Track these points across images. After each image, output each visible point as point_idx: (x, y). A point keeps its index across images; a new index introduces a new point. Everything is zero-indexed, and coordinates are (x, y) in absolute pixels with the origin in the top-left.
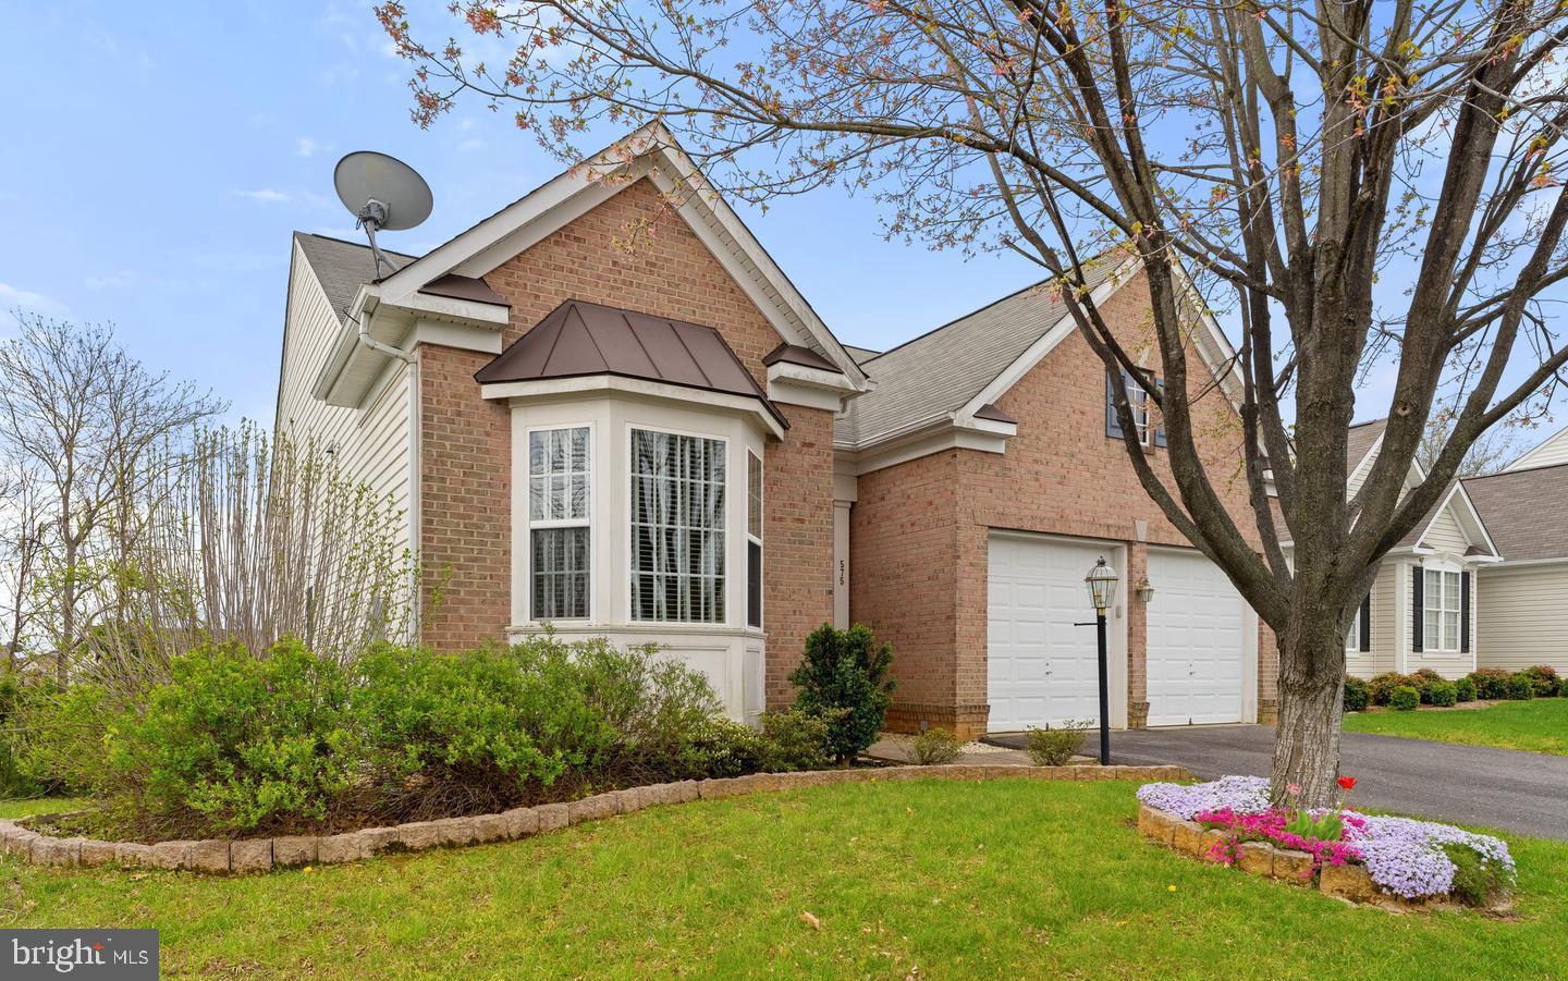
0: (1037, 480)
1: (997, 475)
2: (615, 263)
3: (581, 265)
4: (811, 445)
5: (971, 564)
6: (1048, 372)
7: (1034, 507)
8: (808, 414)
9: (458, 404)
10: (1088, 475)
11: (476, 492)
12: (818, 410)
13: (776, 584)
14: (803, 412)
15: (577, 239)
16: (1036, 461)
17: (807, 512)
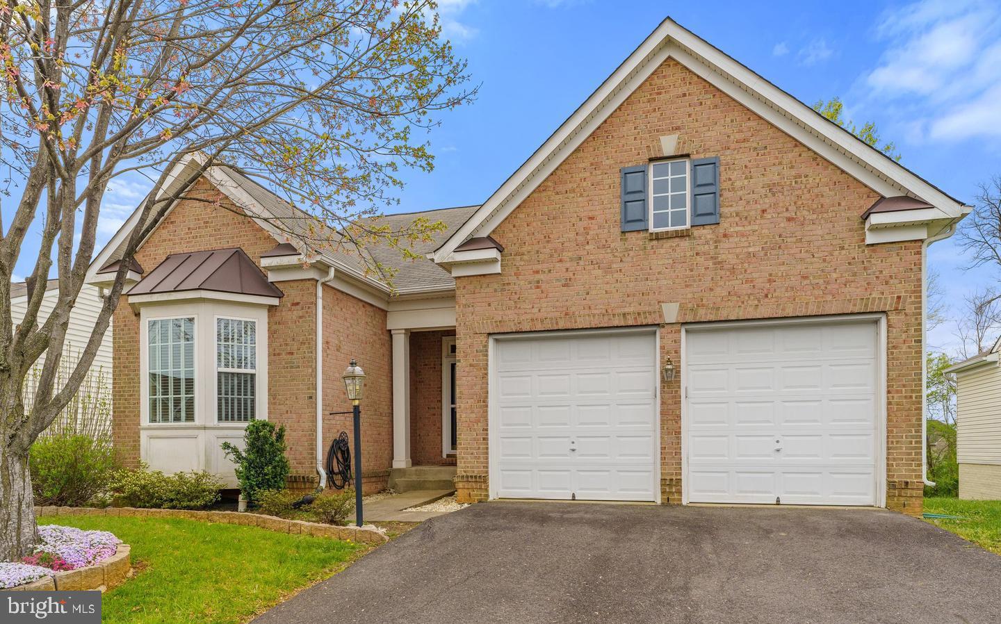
0: (538, 287)
1: (496, 291)
2: (189, 229)
3: (174, 235)
4: (298, 304)
5: (471, 365)
6: (550, 193)
7: (536, 310)
8: (295, 285)
9: (125, 321)
10: (599, 272)
11: (132, 362)
12: (302, 280)
13: (275, 395)
14: (292, 284)
15: (172, 223)
16: (537, 272)
17: (295, 347)
